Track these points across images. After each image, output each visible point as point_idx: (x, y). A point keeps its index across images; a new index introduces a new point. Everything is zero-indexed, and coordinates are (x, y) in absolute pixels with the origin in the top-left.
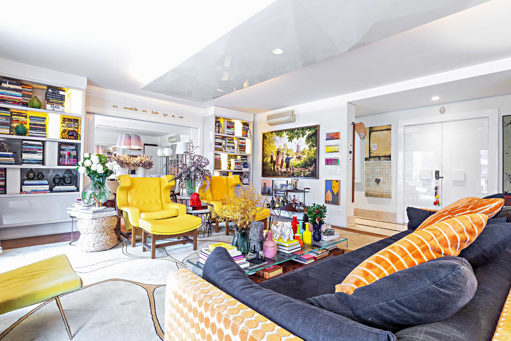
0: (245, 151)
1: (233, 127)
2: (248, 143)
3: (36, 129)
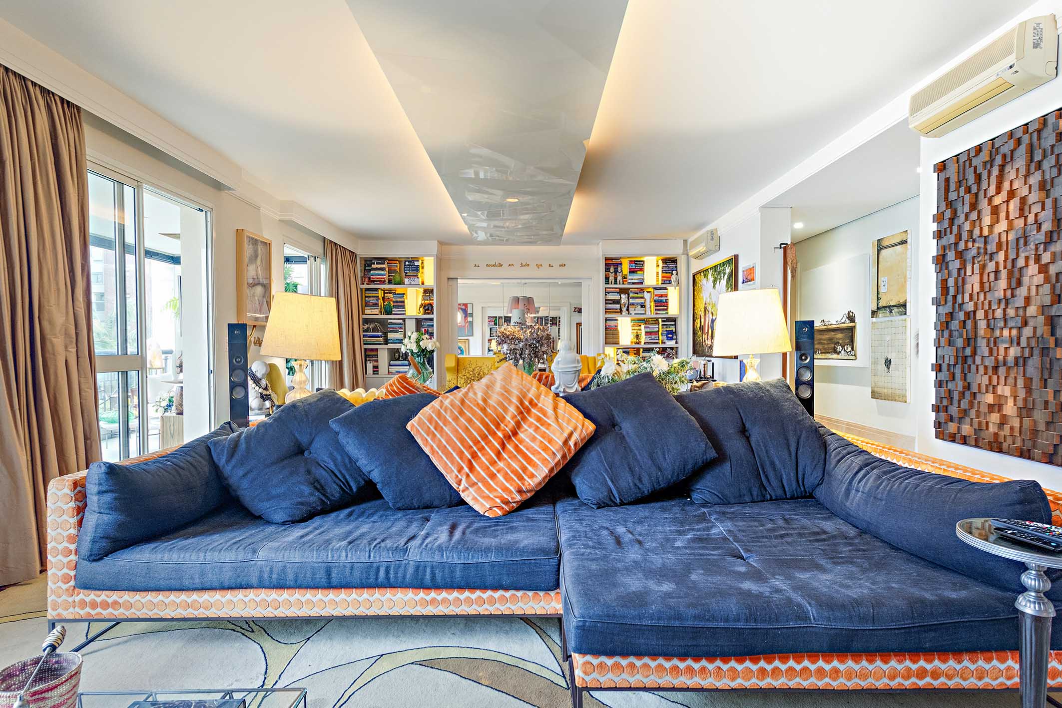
0: (666, 310)
1: (641, 270)
2: (673, 294)
3: (398, 307)
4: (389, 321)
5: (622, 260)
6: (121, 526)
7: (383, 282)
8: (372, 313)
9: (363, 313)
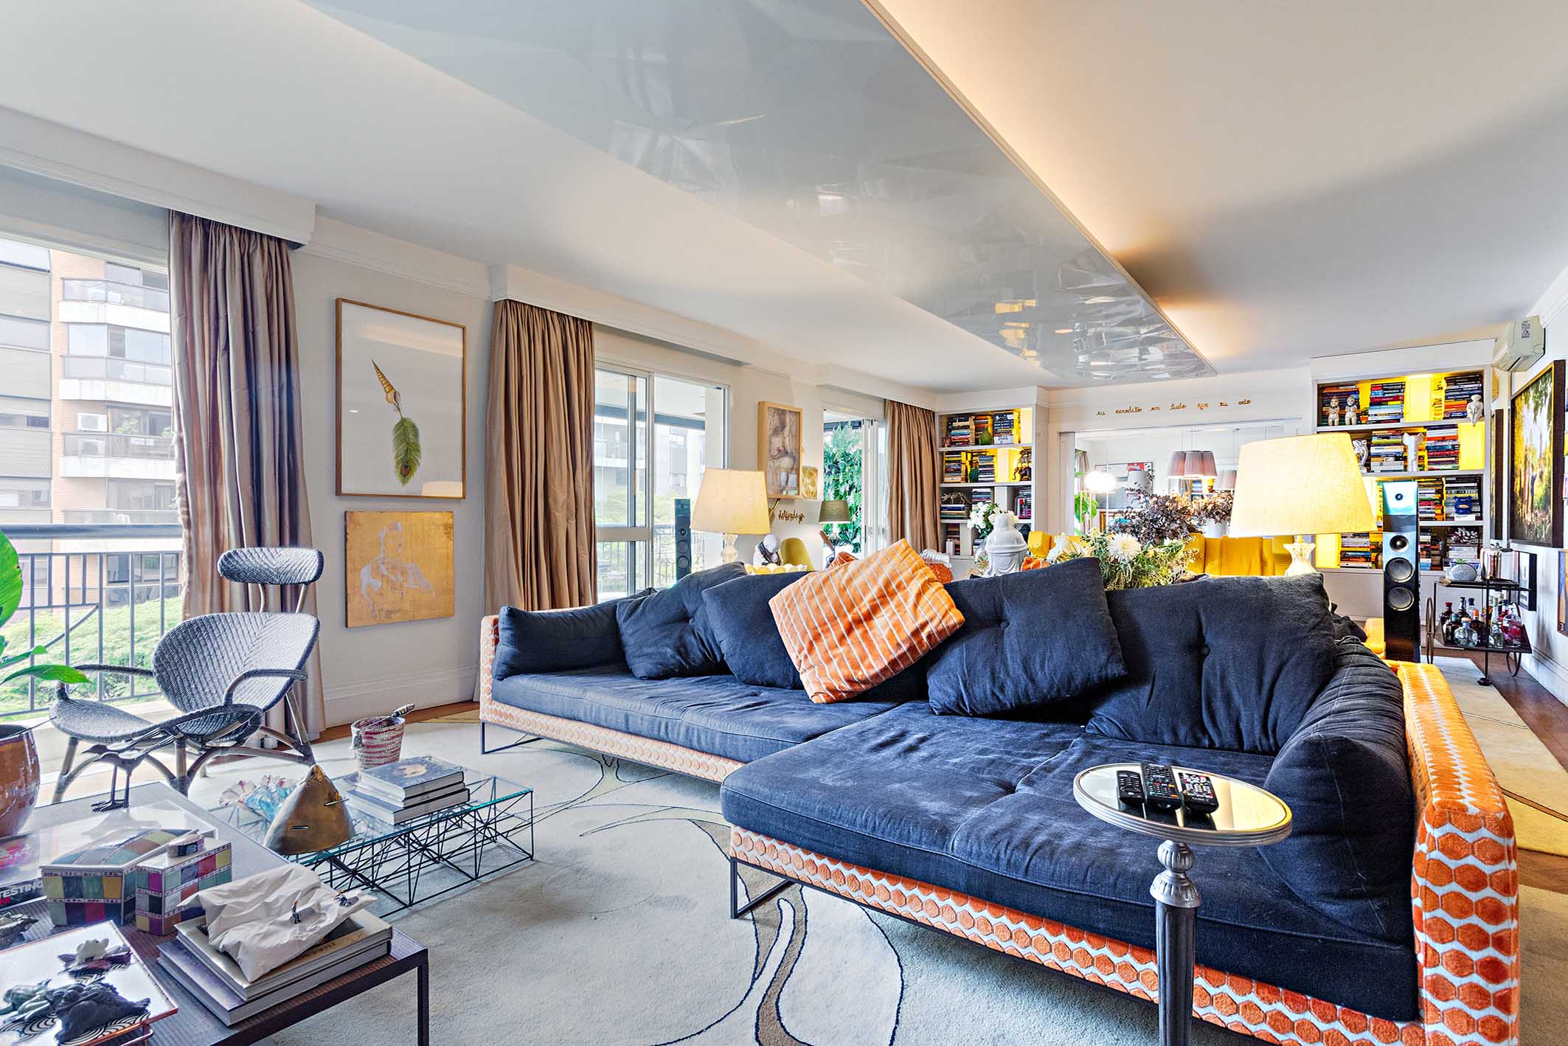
0: (1454, 462)
1: (1398, 398)
2: (1468, 435)
3: (984, 472)
4: (974, 490)
5: (1359, 386)
6: (514, 656)
7: (966, 443)
8: (954, 481)
9: (942, 481)
